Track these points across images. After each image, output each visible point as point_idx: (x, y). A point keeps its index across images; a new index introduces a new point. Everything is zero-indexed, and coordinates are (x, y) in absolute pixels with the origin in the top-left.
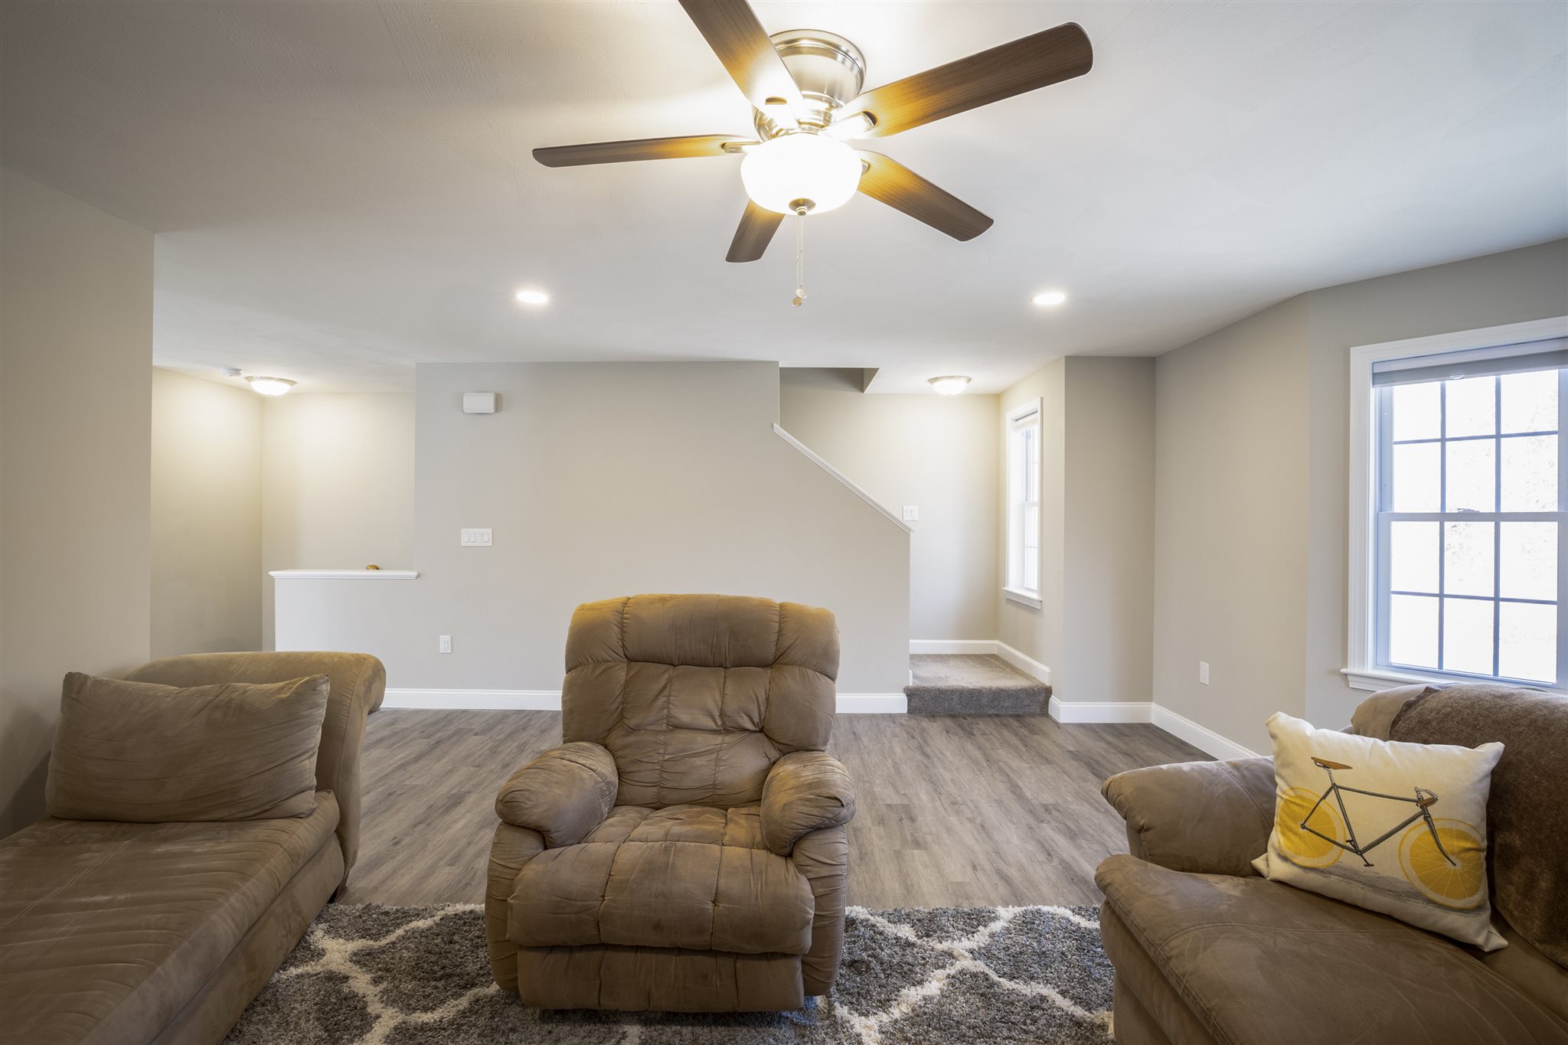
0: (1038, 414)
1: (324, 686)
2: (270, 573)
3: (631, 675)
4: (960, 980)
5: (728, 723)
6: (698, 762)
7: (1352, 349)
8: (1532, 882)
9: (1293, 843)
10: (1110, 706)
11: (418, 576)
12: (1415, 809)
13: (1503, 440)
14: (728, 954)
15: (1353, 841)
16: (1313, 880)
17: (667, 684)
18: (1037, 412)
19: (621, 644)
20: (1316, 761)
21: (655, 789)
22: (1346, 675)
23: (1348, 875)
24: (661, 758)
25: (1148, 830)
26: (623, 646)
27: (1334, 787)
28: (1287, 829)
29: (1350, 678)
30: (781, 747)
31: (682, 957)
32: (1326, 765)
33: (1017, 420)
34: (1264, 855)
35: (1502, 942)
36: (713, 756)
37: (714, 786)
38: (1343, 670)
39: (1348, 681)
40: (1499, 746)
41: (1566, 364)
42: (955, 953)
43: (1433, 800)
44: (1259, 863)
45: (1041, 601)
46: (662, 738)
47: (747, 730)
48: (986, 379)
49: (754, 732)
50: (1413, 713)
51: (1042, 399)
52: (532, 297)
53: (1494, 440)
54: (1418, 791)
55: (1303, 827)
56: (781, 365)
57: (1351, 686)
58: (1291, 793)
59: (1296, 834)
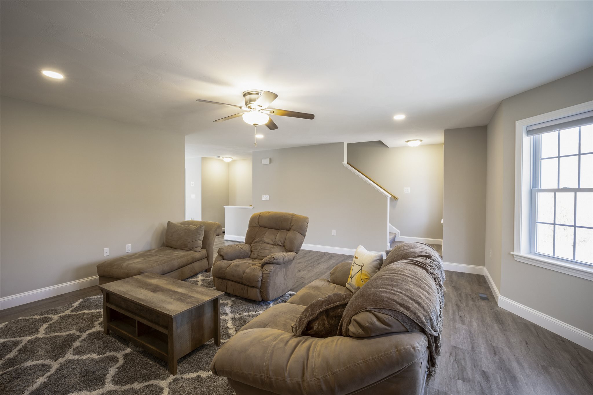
1: (203, 227)
2: (224, 206)
3: (258, 230)
5: (276, 243)
7: (515, 122)
10: (464, 266)
11: (253, 208)
13: (581, 156)
14: (247, 285)
17: (265, 232)
19: (258, 222)
21: (256, 256)
22: (513, 255)
24: (259, 249)
30: (287, 250)
31: (239, 284)
36: (270, 250)
38: (512, 253)
39: (514, 258)
41: (592, 122)
46: (261, 244)
47: (280, 245)
48: (429, 139)
49: (282, 246)
53: (578, 156)
57: (515, 260)
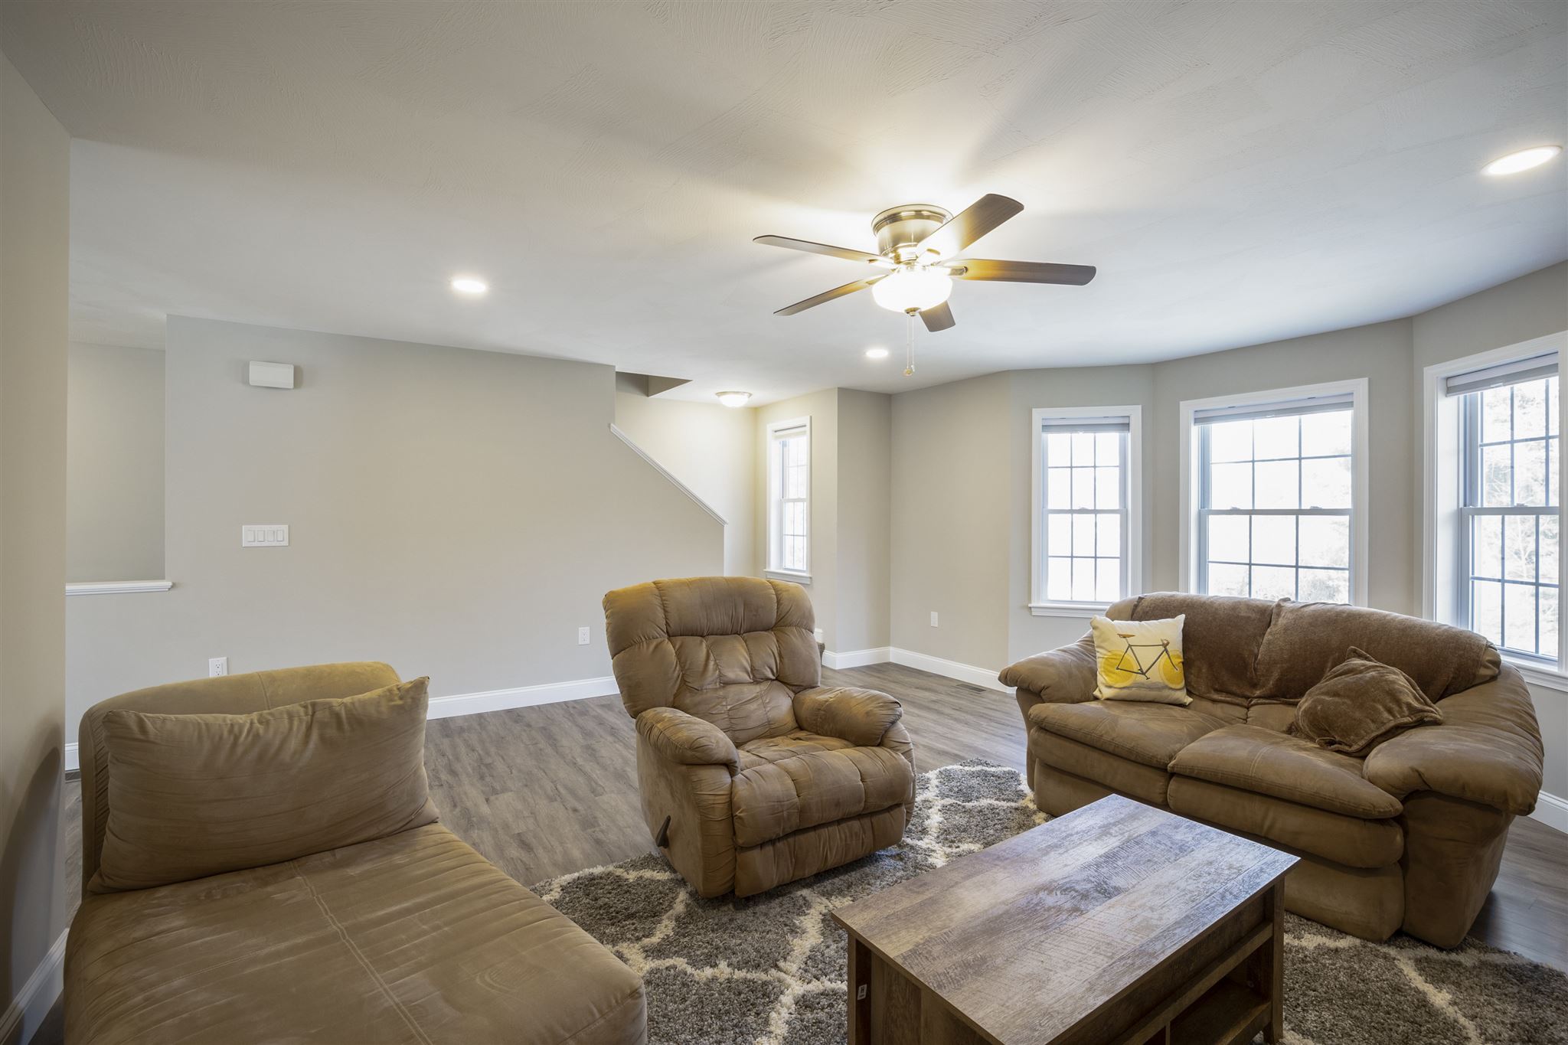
0: (808, 428)
3: (677, 647)
4: (945, 810)
5: (757, 676)
6: (753, 706)
7: (1034, 410)
8: (1200, 670)
9: (1113, 678)
10: (866, 652)
11: (174, 586)
12: (1163, 649)
15: (1141, 669)
16: (1124, 693)
17: (708, 651)
18: (805, 426)
19: (664, 622)
20: (1120, 635)
22: (1030, 608)
23: (1140, 686)
25: (1048, 688)
26: (667, 624)
27: (1130, 646)
28: (1108, 672)
29: (1032, 609)
30: (794, 688)
31: (842, 825)
32: (1124, 637)
33: (776, 431)
34: (1097, 689)
35: (1191, 699)
36: (760, 701)
37: (769, 722)
38: (1030, 605)
39: (1032, 612)
40: (1183, 616)
42: (930, 799)
43: (1168, 643)
44: (1096, 693)
45: (811, 578)
46: (723, 691)
47: (771, 679)
48: (760, 395)
49: (776, 679)
50: (1139, 609)
51: (811, 417)
52: (470, 286)
54: (1162, 640)
55: (1118, 669)
56: (618, 369)
58: (1109, 654)
59: (1114, 673)
